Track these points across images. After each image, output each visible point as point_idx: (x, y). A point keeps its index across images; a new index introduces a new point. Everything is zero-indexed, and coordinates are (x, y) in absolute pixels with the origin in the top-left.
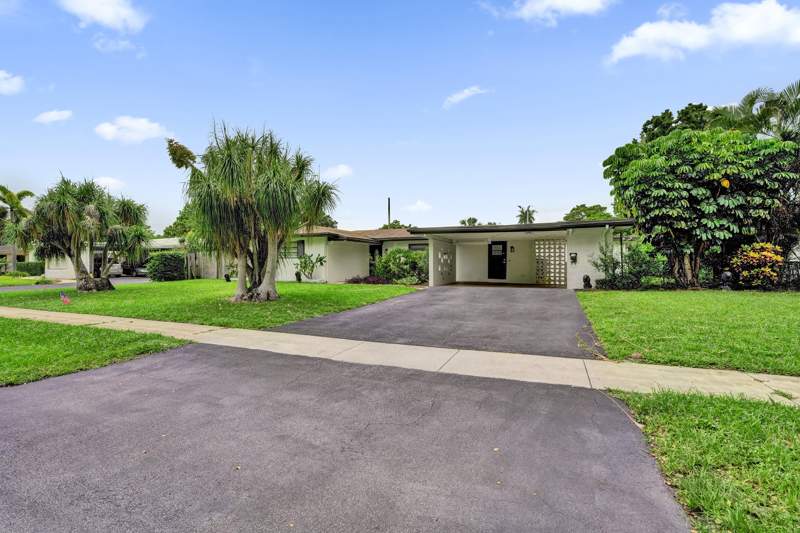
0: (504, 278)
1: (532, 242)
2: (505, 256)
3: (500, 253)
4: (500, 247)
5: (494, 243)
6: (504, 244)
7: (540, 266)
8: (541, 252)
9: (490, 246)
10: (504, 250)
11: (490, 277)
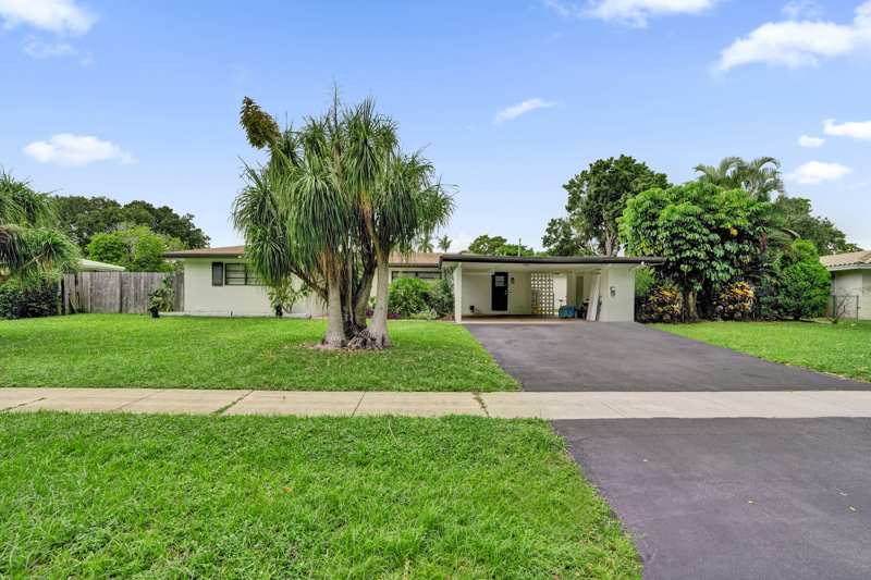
0: (506, 309)
1: (529, 274)
2: (506, 288)
3: (502, 285)
4: (502, 278)
5: (498, 274)
6: (505, 275)
7: (534, 296)
8: (536, 284)
9: (493, 277)
10: (506, 281)
11: (494, 308)
